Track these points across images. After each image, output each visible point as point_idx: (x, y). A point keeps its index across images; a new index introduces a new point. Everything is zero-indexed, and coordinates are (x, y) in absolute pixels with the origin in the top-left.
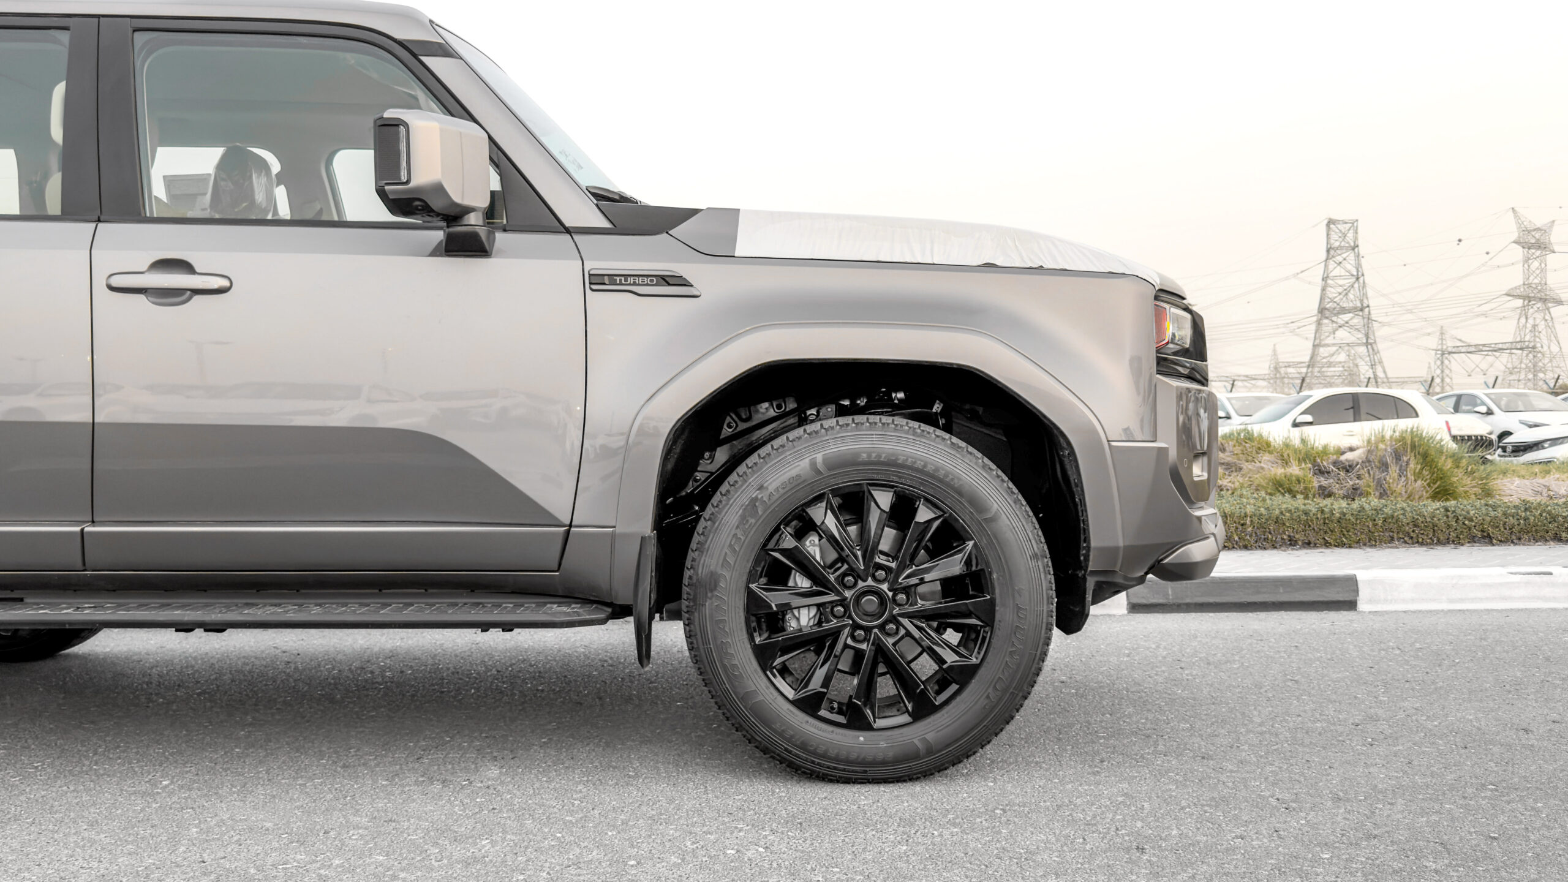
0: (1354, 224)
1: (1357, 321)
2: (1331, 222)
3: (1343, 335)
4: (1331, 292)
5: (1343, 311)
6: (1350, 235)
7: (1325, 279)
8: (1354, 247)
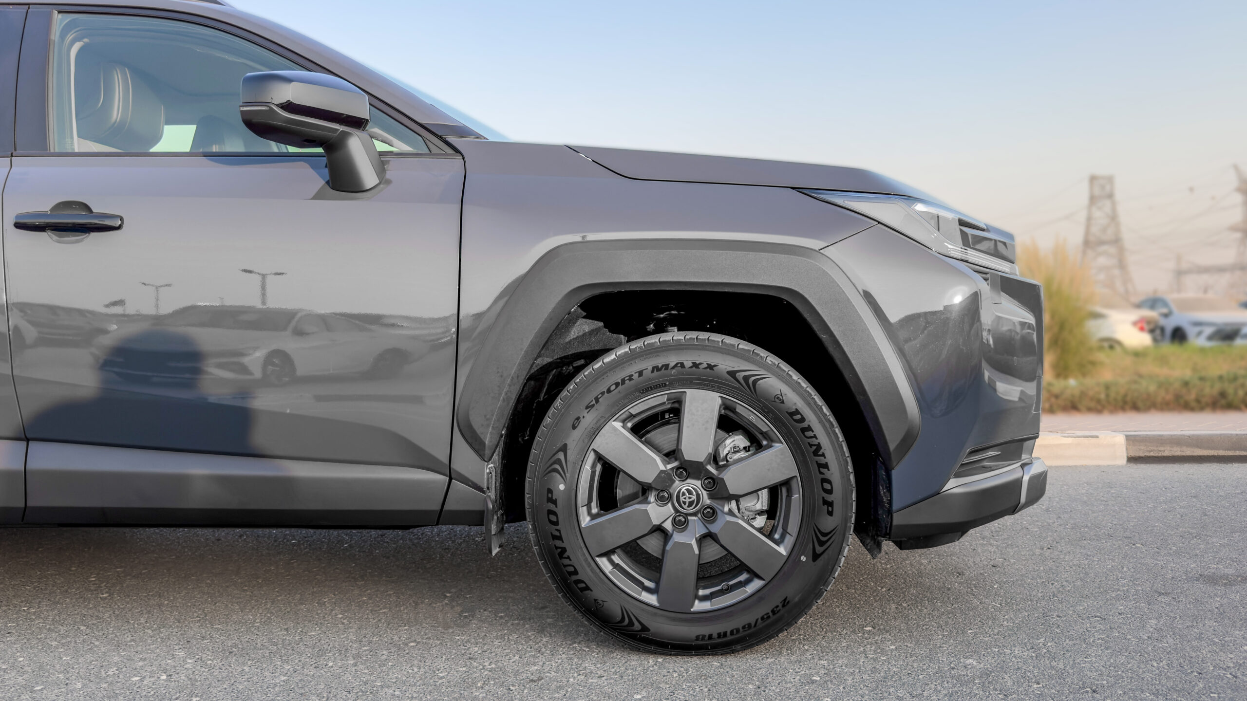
0: (1110, 179)
1: (1112, 250)
2: (1093, 179)
3: (1102, 261)
4: (1094, 230)
5: (1102, 243)
6: (1108, 188)
7: (1089, 219)
8: (1110, 196)
